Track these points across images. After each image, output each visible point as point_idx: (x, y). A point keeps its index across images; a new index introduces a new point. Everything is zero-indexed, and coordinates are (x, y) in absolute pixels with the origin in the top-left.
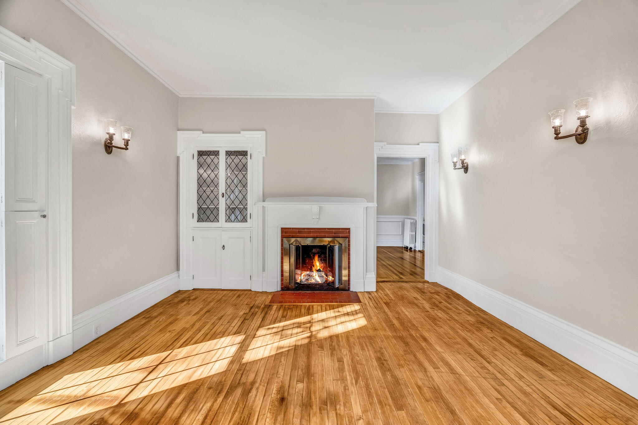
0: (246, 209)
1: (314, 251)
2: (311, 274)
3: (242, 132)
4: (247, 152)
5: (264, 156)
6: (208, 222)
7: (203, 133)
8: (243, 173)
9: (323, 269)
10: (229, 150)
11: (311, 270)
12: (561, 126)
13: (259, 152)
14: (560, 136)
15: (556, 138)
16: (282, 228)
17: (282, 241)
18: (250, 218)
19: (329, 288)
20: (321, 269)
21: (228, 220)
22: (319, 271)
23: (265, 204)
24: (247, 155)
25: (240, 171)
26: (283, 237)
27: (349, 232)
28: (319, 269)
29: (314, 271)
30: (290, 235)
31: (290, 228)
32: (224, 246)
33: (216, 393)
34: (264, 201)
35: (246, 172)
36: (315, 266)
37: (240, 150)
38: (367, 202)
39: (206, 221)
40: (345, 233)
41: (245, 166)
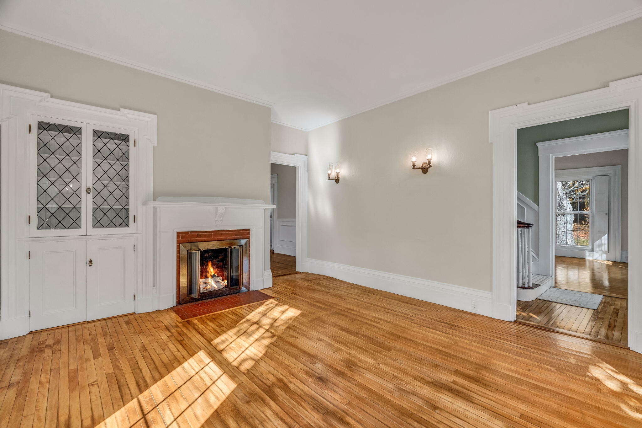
0: (127, 210)
1: (206, 256)
2: (207, 280)
3: (121, 109)
4: (128, 136)
5: (156, 145)
6: (60, 228)
7: (51, 97)
8: (122, 163)
9: (217, 274)
10: (99, 130)
11: (206, 277)
12: (416, 162)
13: (149, 139)
14: (415, 167)
15: (413, 168)
16: (178, 233)
17: (178, 247)
18: (134, 221)
19: (230, 292)
20: (216, 275)
21: (97, 223)
22: (213, 276)
23: (155, 204)
24: (128, 141)
25: (118, 160)
26: (179, 243)
27: (249, 233)
28: (214, 275)
29: (209, 277)
30: (188, 240)
31: (188, 232)
32: (90, 261)
33: (260, 402)
34: (154, 200)
35: (126, 163)
36: (209, 272)
37: (118, 132)
38: (265, 204)
39: (55, 227)
40: (245, 235)
41: (126, 155)
